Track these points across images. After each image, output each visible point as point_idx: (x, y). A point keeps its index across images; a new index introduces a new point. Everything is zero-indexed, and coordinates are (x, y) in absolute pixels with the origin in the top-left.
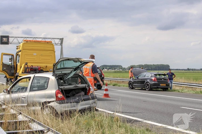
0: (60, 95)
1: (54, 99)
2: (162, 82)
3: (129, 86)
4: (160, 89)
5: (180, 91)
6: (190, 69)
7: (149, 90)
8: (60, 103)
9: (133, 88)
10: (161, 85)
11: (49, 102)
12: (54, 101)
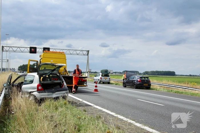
0: (40, 88)
1: (36, 90)
2: (146, 83)
3: (123, 85)
4: (145, 88)
5: (158, 90)
6: (192, 75)
7: (135, 88)
8: (39, 93)
9: (125, 87)
10: (144, 85)
11: (34, 92)
12: (36, 91)
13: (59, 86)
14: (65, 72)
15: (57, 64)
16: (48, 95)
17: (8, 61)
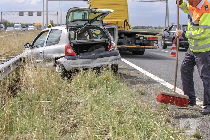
0: (70, 51)
1: (63, 55)
8: (69, 59)
12: (63, 57)
13: (103, 48)
14: (127, 26)
15: (97, 10)
16: (85, 64)
17: (58, 14)
